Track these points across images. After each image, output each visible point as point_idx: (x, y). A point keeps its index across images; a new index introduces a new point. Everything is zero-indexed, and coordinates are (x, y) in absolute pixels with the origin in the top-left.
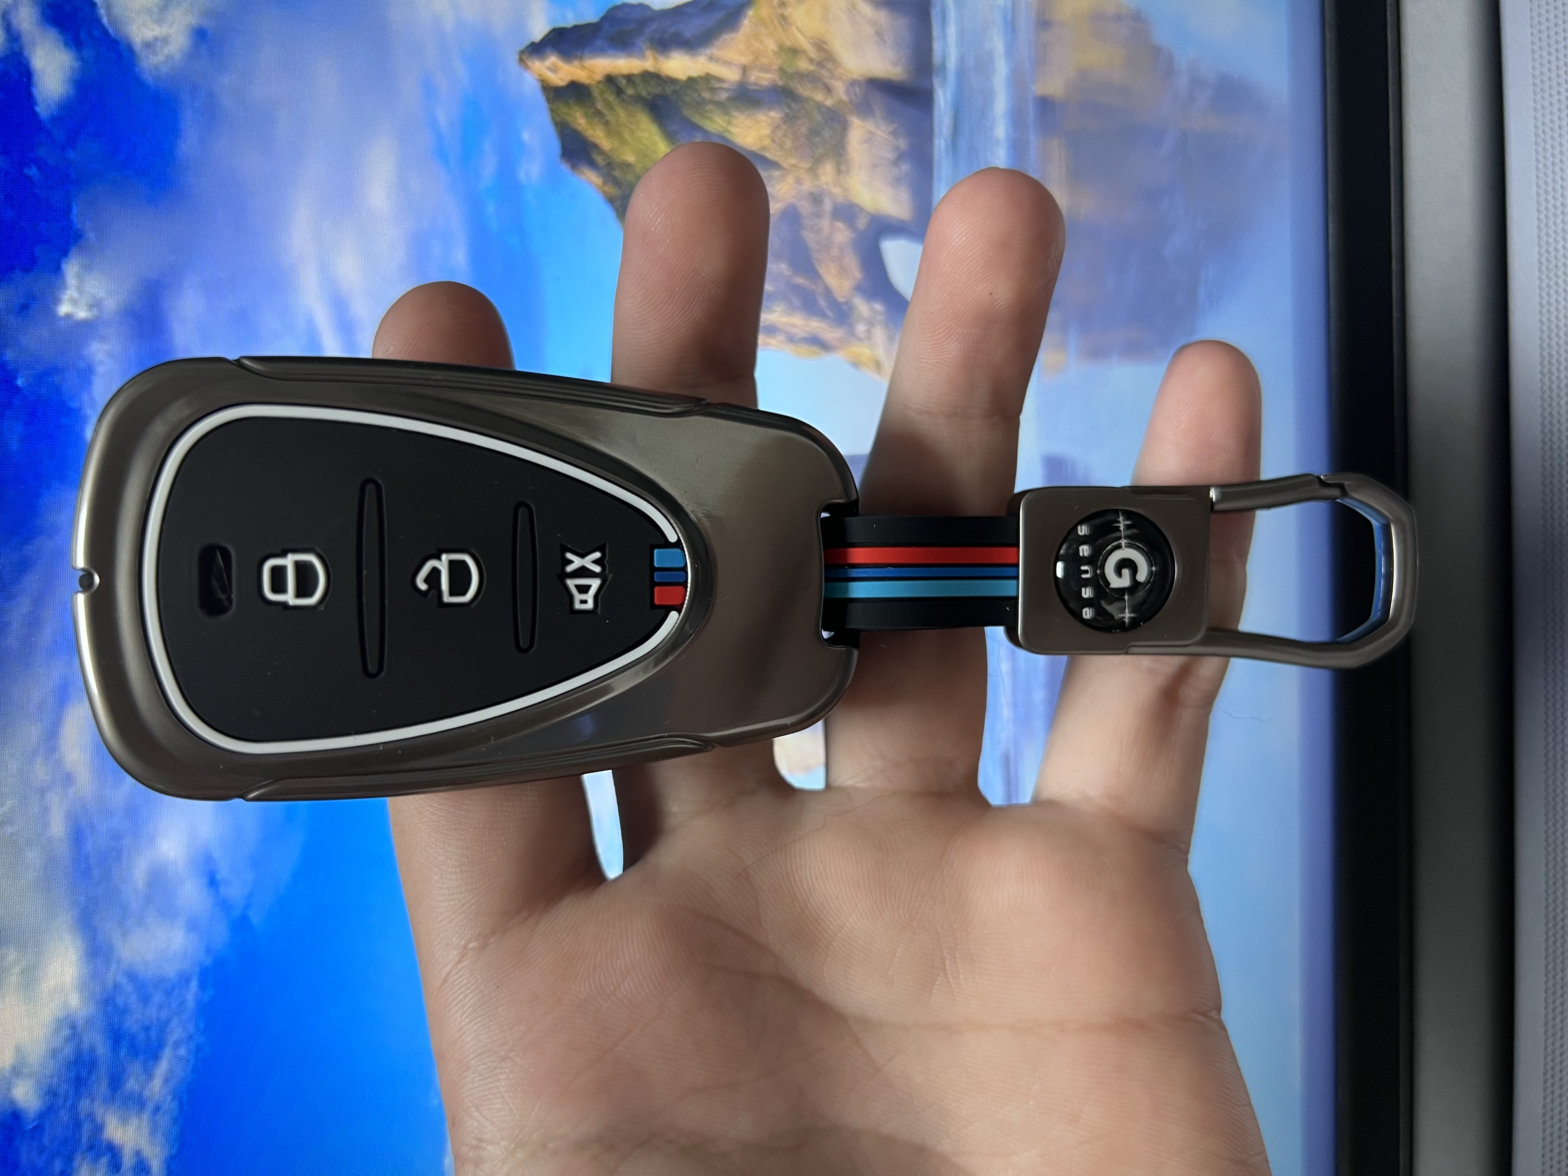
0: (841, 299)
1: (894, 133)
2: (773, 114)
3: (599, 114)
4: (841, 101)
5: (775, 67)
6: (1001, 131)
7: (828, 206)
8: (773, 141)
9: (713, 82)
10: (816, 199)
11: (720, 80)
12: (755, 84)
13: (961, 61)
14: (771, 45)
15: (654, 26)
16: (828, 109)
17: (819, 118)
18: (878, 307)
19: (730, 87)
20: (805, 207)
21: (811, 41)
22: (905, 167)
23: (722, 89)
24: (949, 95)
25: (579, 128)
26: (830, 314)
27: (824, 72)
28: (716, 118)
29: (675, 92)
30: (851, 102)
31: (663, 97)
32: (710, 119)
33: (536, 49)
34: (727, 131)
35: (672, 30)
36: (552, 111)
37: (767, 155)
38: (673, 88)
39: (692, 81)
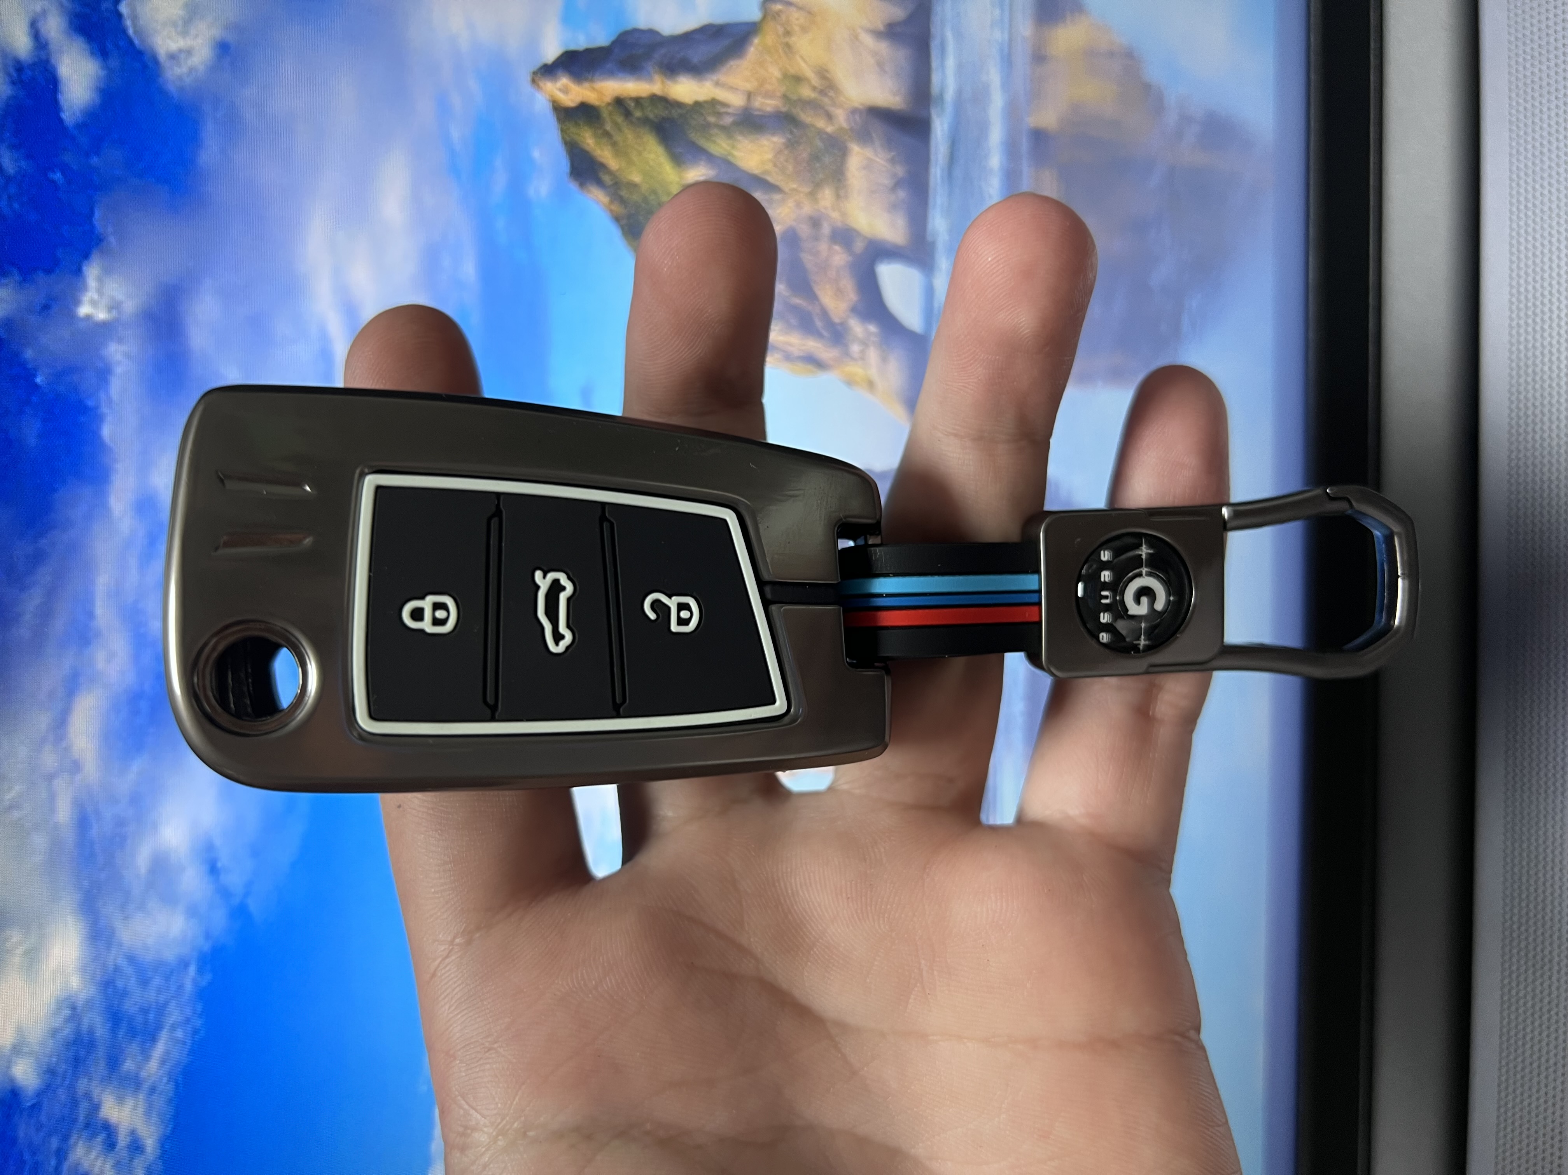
0: (837, 320)
1: (892, 161)
2: (775, 139)
3: (607, 134)
4: (841, 129)
5: (779, 94)
6: (995, 160)
7: (826, 229)
8: (775, 165)
9: (718, 107)
10: (815, 222)
11: (725, 105)
12: (759, 110)
13: (960, 92)
14: (775, 72)
15: (663, 51)
16: (829, 135)
17: (819, 144)
18: (872, 328)
19: (735, 112)
20: (804, 230)
21: (814, 69)
22: (902, 194)
23: (727, 113)
24: (946, 126)
25: (587, 148)
26: (825, 333)
27: (826, 100)
28: (719, 141)
29: (682, 115)
30: (851, 129)
31: (670, 120)
32: (714, 142)
33: (548, 70)
34: (730, 154)
35: (680, 55)
36: (562, 130)
37: (769, 178)
38: (679, 111)
39: (698, 106)
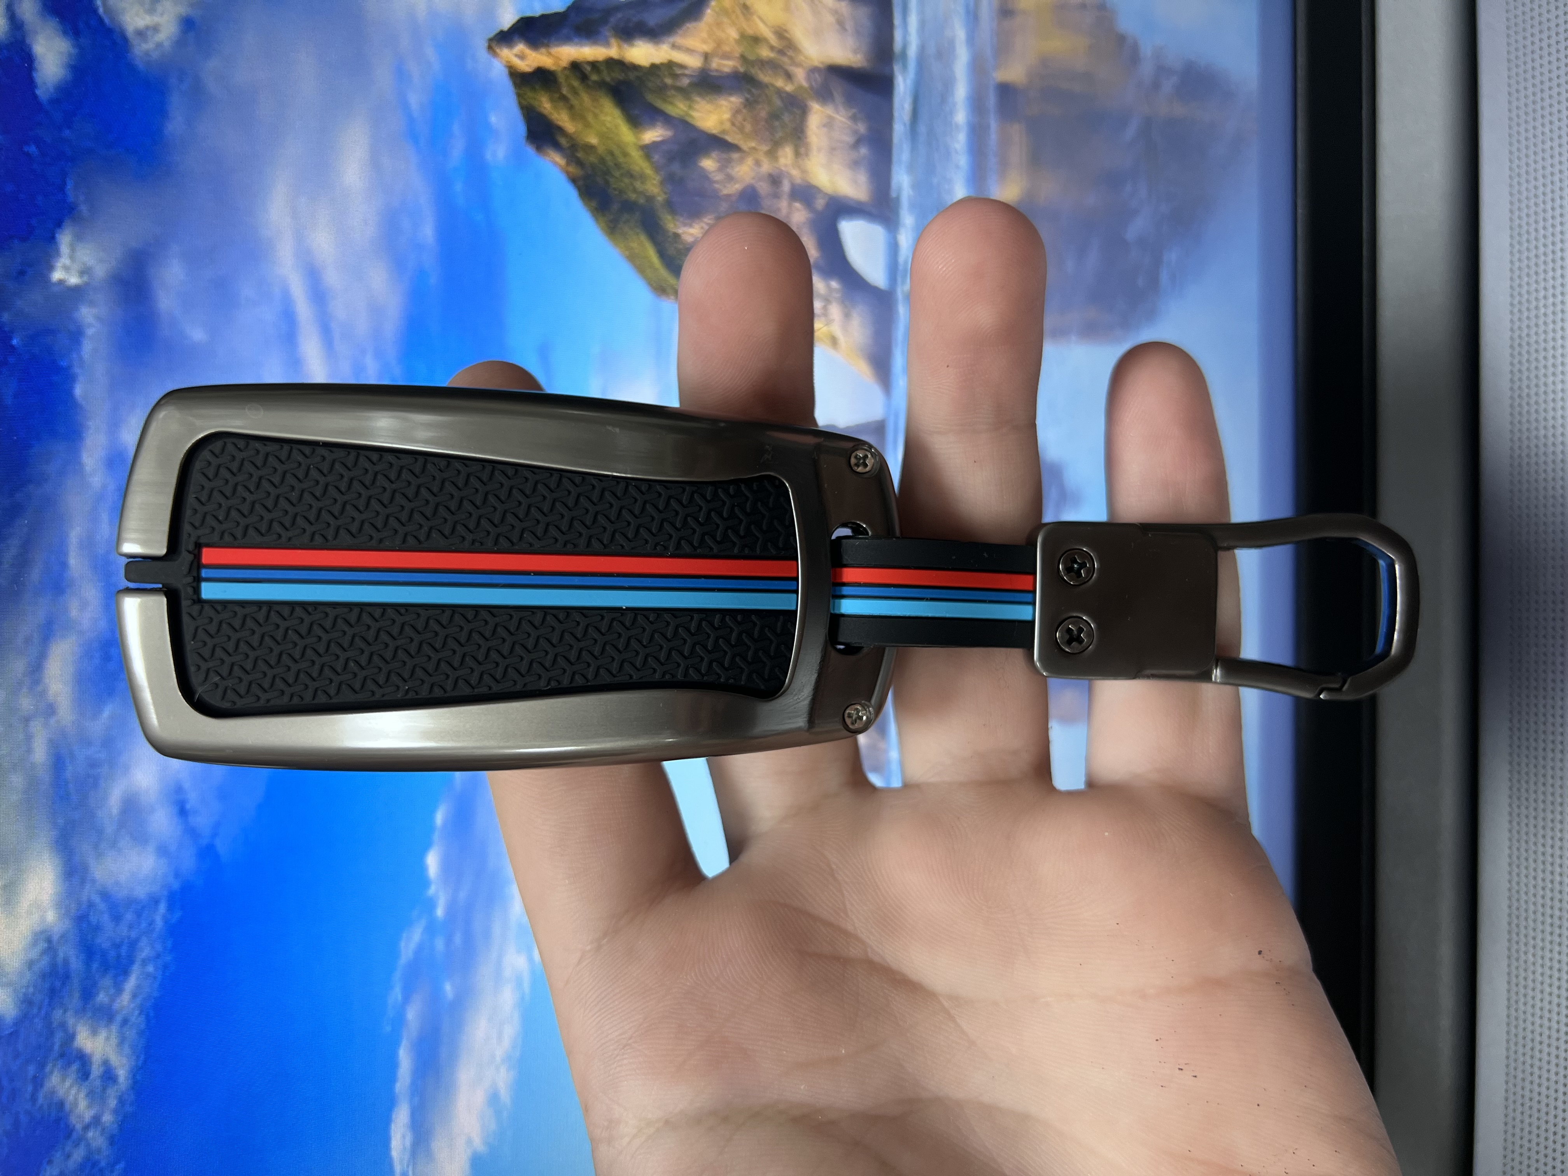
1: (854, 118)
2: (733, 99)
3: (564, 98)
4: (801, 87)
5: (737, 55)
7: (786, 187)
8: (733, 124)
9: (675, 68)
10: (775, 180)
11: (682, 66)
12: (717, 71)
13: (922, 49)
14: (733, 34)
15: (619, 15)
16: (788, 94)
17: (778, 102)
18: (834, 284)
19: (692, 74)
20: (763, 188)
21: (773, 30)
22: (864, 151)
23: (684, 75)
25: (545, 112)
27: (785, 59)
28: (677, 103)
29: (638, 78)
30: (811, 88)
31: (627, 83)
32: (671, 103)
33: (505, 38)
34: (687, 115)
35: (635, 19)
36: (519, 95)
37: (729, 138)
38: (636, 73)
39: (655, 69)
